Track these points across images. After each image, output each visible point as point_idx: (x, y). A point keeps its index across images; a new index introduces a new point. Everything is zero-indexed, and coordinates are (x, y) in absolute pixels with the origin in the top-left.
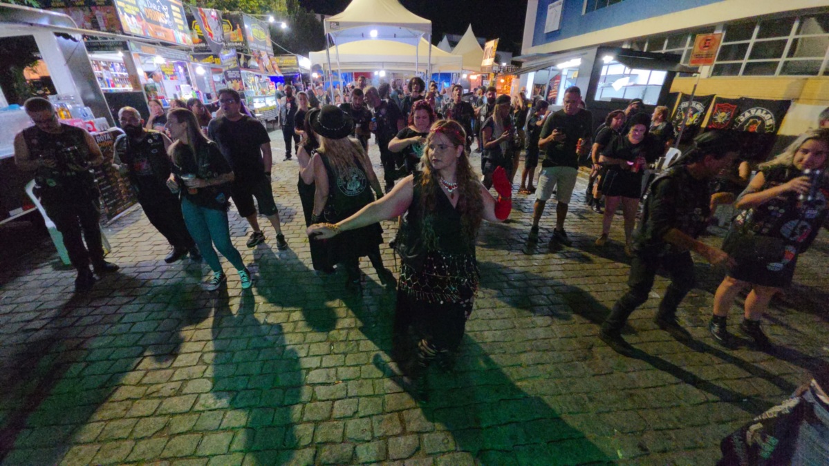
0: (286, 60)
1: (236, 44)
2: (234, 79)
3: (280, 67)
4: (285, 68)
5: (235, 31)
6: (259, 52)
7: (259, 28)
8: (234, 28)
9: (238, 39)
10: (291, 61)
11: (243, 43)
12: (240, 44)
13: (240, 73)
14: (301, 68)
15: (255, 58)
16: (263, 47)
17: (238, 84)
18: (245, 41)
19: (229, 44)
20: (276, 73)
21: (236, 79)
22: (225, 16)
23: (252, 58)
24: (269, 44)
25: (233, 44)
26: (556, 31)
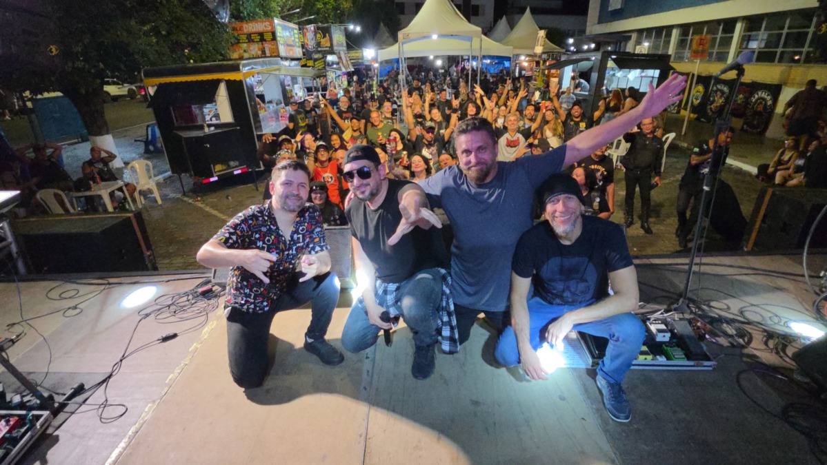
0: (353, 54)
1: (325, 49)
4: (352, 61)
5: (325, 39)
6: (339, 53)
7: (340, 32)
8: (325, 36)
9: (326, 45)
10: (357, 55)
11: (329, 47)
12: (328, 49)
16: (341, 48)
17: (324, 81)
18: (332, 44)
19: (319, 49)
22: (318, 28)
24: (345, 44)
25: (322, 49)
26: (619, 9)
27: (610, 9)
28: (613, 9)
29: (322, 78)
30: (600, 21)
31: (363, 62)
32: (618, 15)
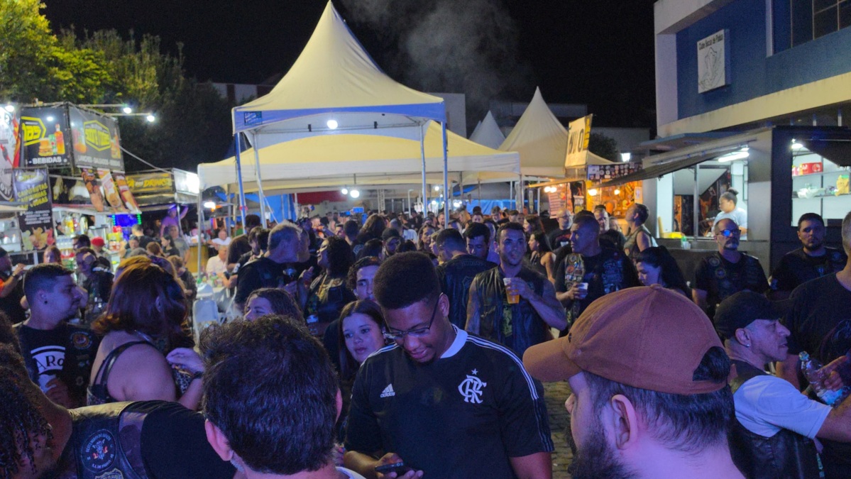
0: (150, 181)
1: (49, 161)
2: (36, 226)
3: (135, 195)
4: (145, 197)
5: (50, 136)
6: (95, 170)
7: (100, 126)
8: (51, 132)
9: (55, 151)
11: (63, 157)
12: (59, 160)
13: (50, 214)
14: (181, 194)
15: (86, 182)
16: (104, 162)
17: (45, 237)
18: (70, 151)
19: (35, 161)
20: (127, 208)
21: (42, 225)
23: (78, 183)
24: (117, 152)
25: (44, 161)
26: (722, 87)
27: (701, 90)
28: (708, 88)
29: (39, 230)
30: (683, 113)
31: (173, 199)
32: (718, 98)
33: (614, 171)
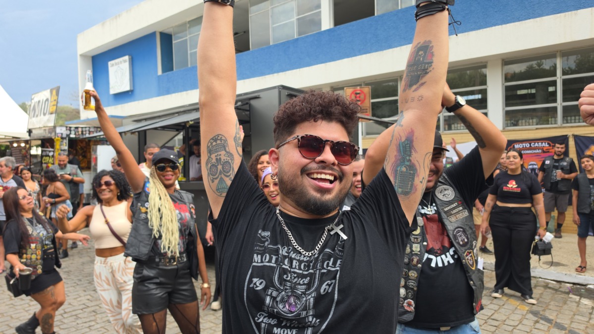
33: (78, 132)
